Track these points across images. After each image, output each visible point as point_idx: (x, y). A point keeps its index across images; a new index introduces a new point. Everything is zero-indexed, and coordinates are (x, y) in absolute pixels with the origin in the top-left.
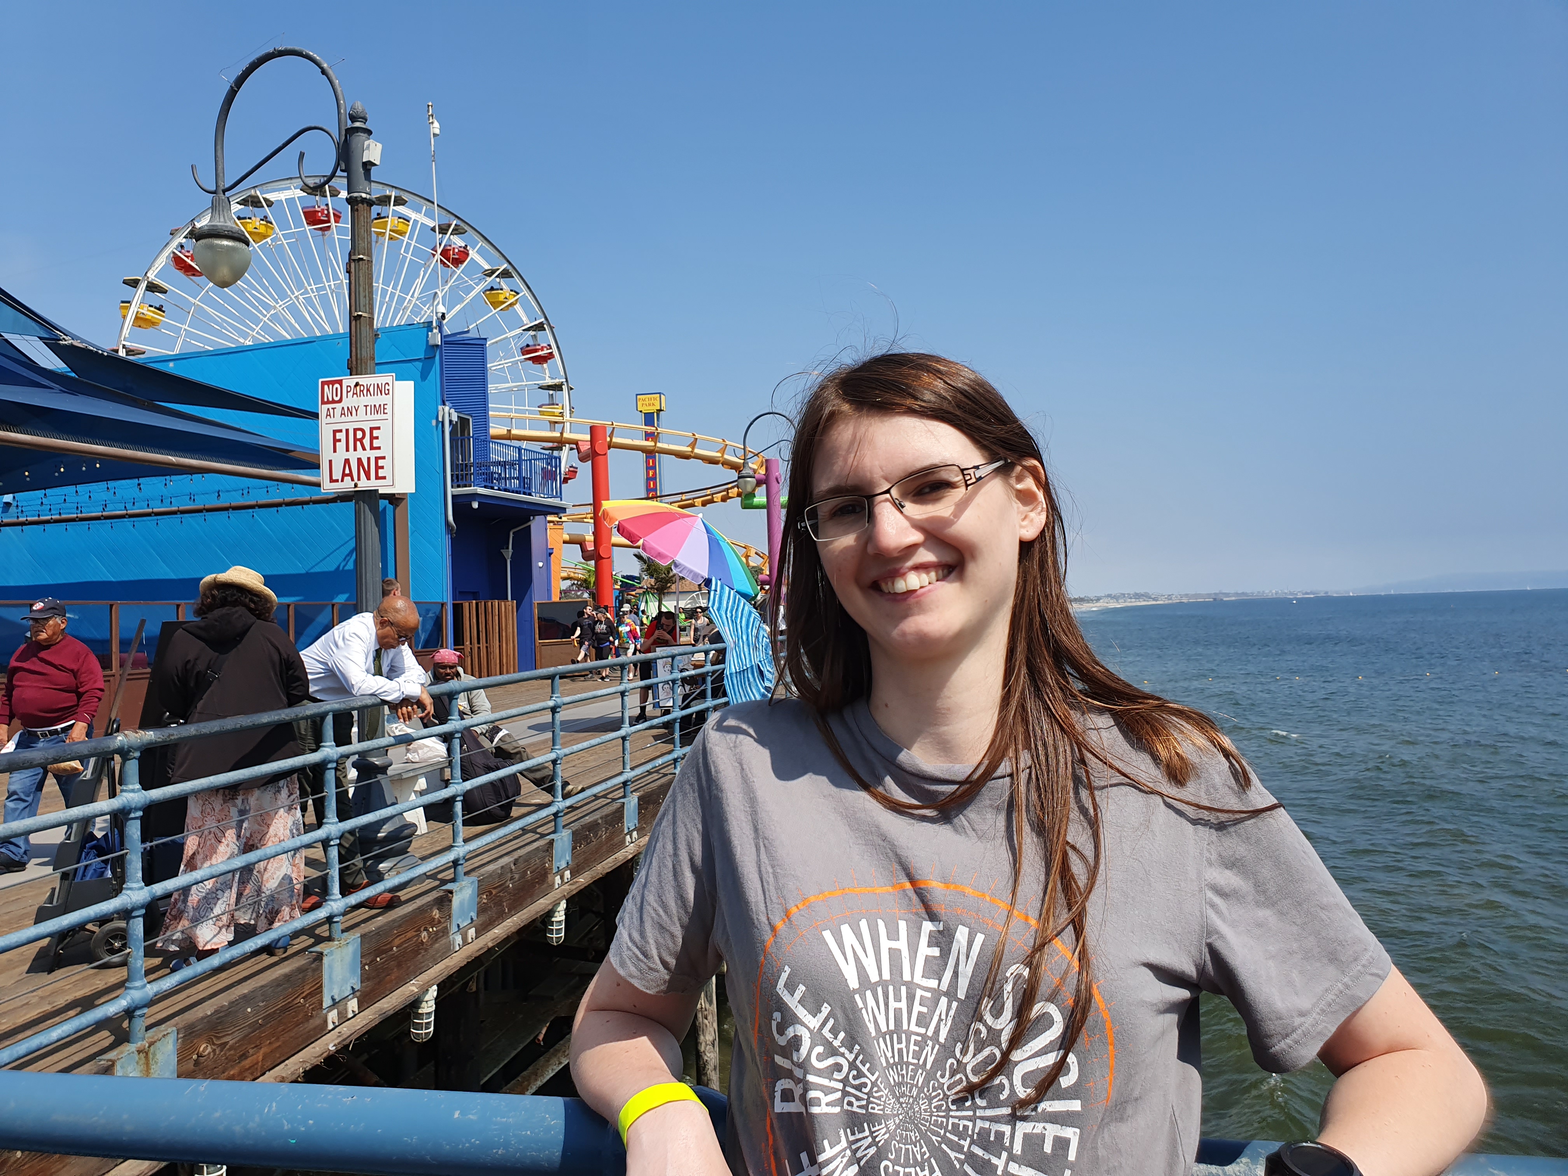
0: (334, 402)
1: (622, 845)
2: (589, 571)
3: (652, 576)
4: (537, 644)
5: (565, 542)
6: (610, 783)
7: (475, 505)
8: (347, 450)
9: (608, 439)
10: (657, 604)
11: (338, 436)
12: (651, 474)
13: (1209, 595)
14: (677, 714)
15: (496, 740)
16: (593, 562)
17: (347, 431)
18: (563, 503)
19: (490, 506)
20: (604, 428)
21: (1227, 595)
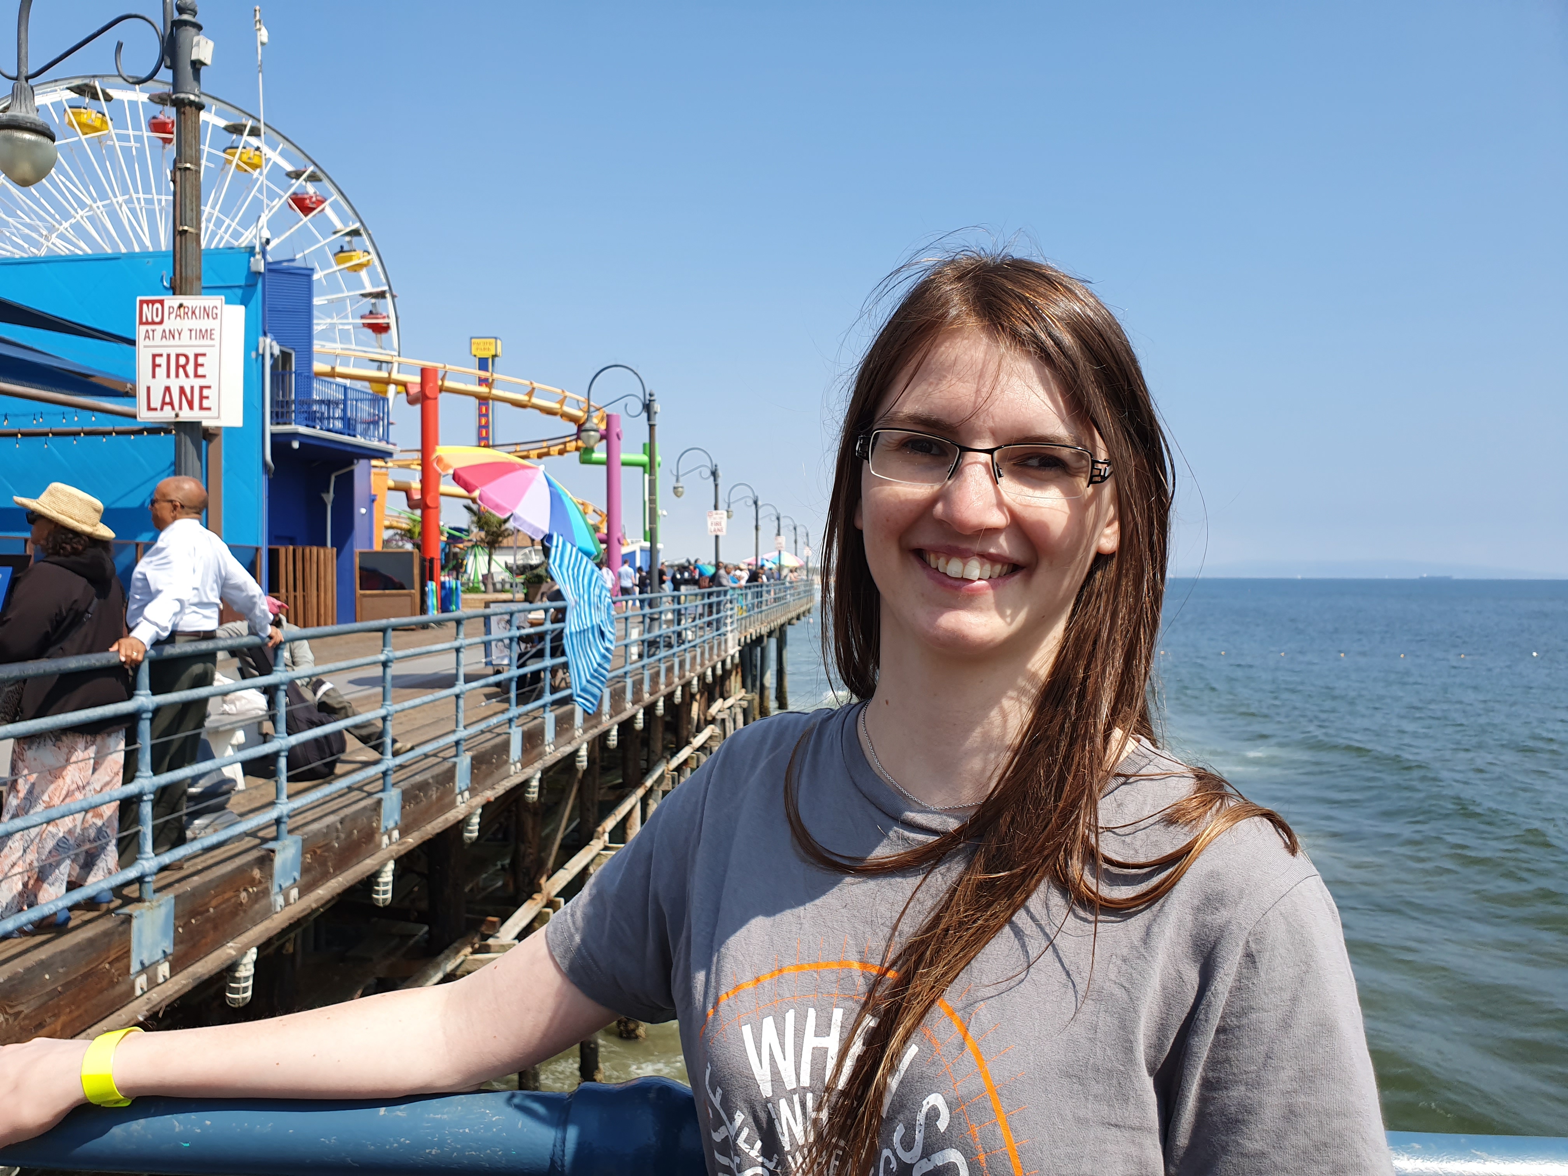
0: (153, 323)
1: (452, 805)
2: (414, 521)
3: (481, 528)
4: (358, 595)
5: (389, 489)
6: (442, 742)
7: (296, 445)
8: (168, 376)
9: (440, 383)
10: (487, 558)
11: (158, 360)
12: (483, 421)
14: (515, 672)
15: (320, 693)
16: (418, 512)
17: (169, 356)
18: (390, 447)
19: (311, 446)
20: (435, 370)
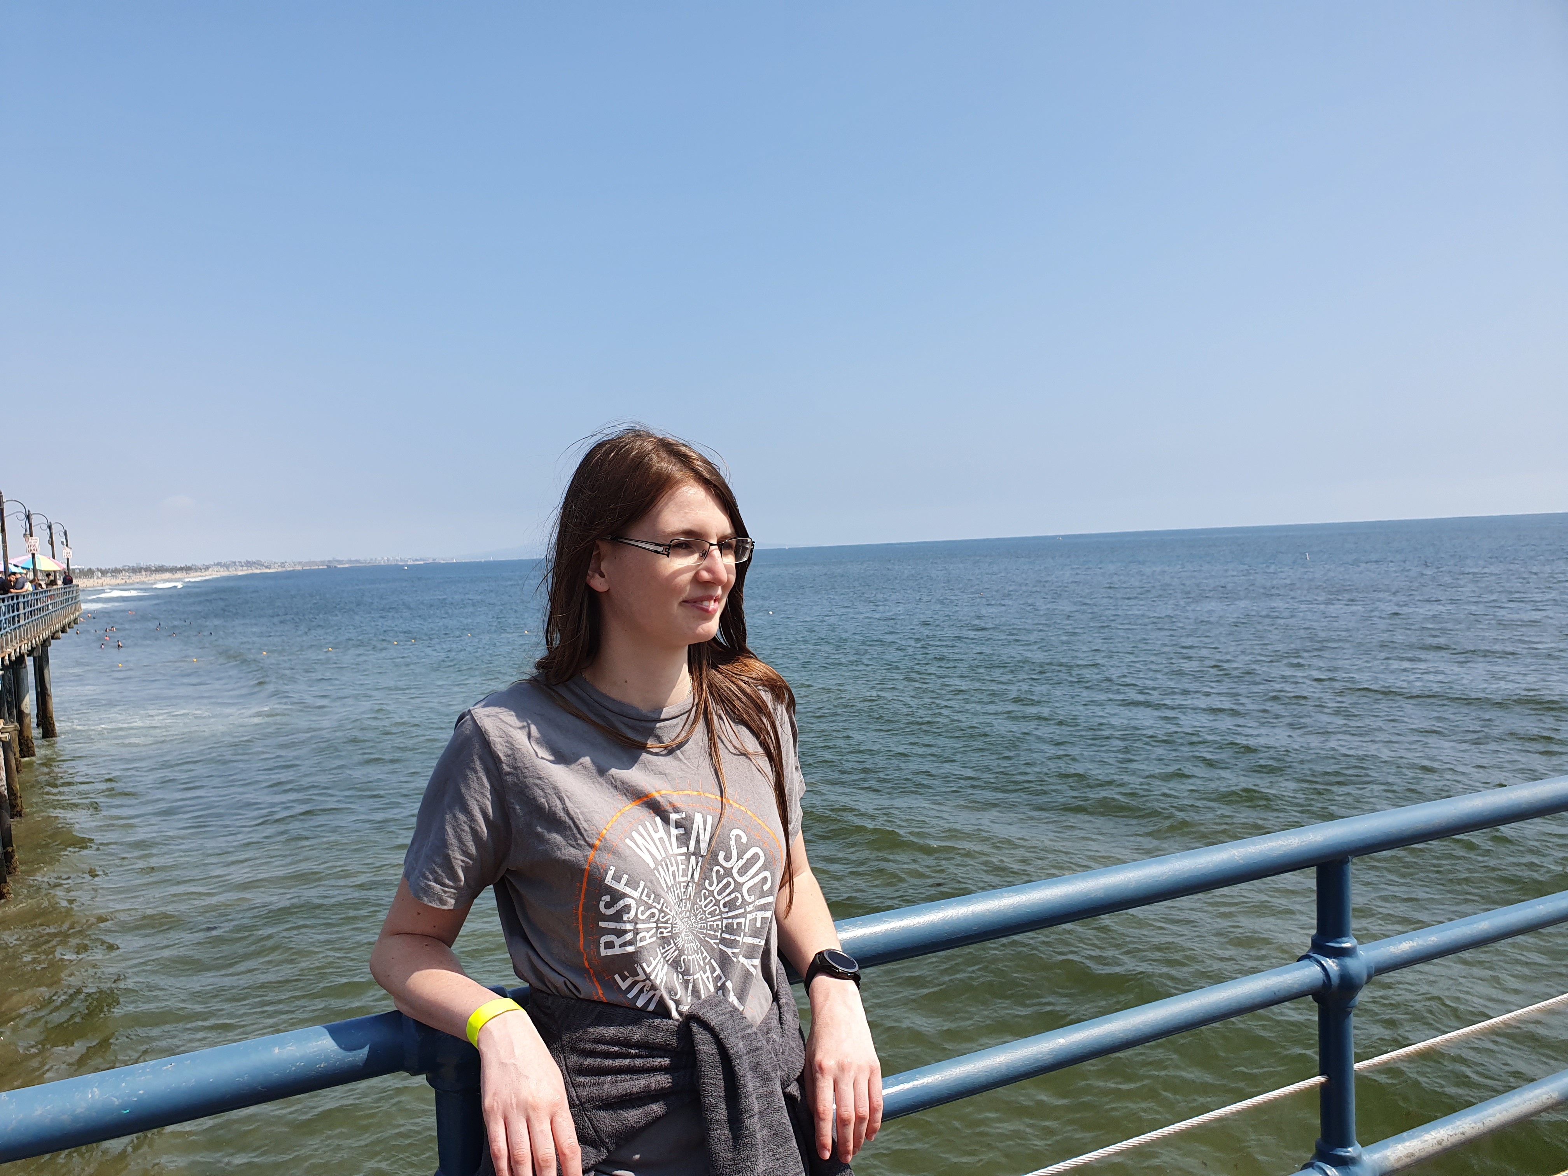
13: (323, 563)
21: (340, 562)
